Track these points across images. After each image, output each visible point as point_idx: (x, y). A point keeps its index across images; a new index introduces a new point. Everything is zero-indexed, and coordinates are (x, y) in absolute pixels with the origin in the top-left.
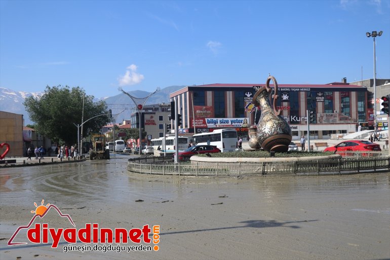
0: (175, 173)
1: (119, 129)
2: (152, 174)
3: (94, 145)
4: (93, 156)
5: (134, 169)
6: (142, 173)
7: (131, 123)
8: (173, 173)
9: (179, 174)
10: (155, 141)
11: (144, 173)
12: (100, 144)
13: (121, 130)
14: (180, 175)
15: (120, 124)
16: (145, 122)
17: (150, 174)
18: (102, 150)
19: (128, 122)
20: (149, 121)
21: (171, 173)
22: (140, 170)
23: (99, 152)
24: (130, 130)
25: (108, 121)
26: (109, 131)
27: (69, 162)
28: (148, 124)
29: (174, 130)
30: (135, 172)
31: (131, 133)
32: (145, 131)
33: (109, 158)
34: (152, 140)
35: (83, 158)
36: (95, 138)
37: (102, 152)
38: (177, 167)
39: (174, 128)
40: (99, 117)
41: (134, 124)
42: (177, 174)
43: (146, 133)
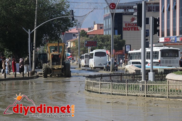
0: (141, 94)
1: (88, 36)
2: (112, 94)
3: (49, 57)
4: (48, 72)
5: (91, 88)
6: (101, 93)
7: (104, 28)
8: (138, 94)
9: (145, 94)
10: (134, 54)
11: (103, 93)
12: (58, 56)
13: (91, 38)
14: (147, 96)
15: (90, 29)
16: (124, 26)
17: (110, 94)
18: (59, 64)
19: (100, 27)
20: (129, 25)
21: (136, 94)
22: (99, 90)
23: (56, 67)
24: (101, 38)
25: (71, 25)
26: (74, 38)
27: (16, 79)
28: (128, 29)
29: (163, 38)
30: (93, 92)
31: (103, 41)
32: (124, 39)
33: (69, 76)
34: (130, 52)
35: (35, 75)
36: (50, 48)
37: (60, 67)
38: (143, 86)
39: (163, 36)
40: (58, 19)
41: (109, 29)
42: (143, 94)
43: (124, 42)
